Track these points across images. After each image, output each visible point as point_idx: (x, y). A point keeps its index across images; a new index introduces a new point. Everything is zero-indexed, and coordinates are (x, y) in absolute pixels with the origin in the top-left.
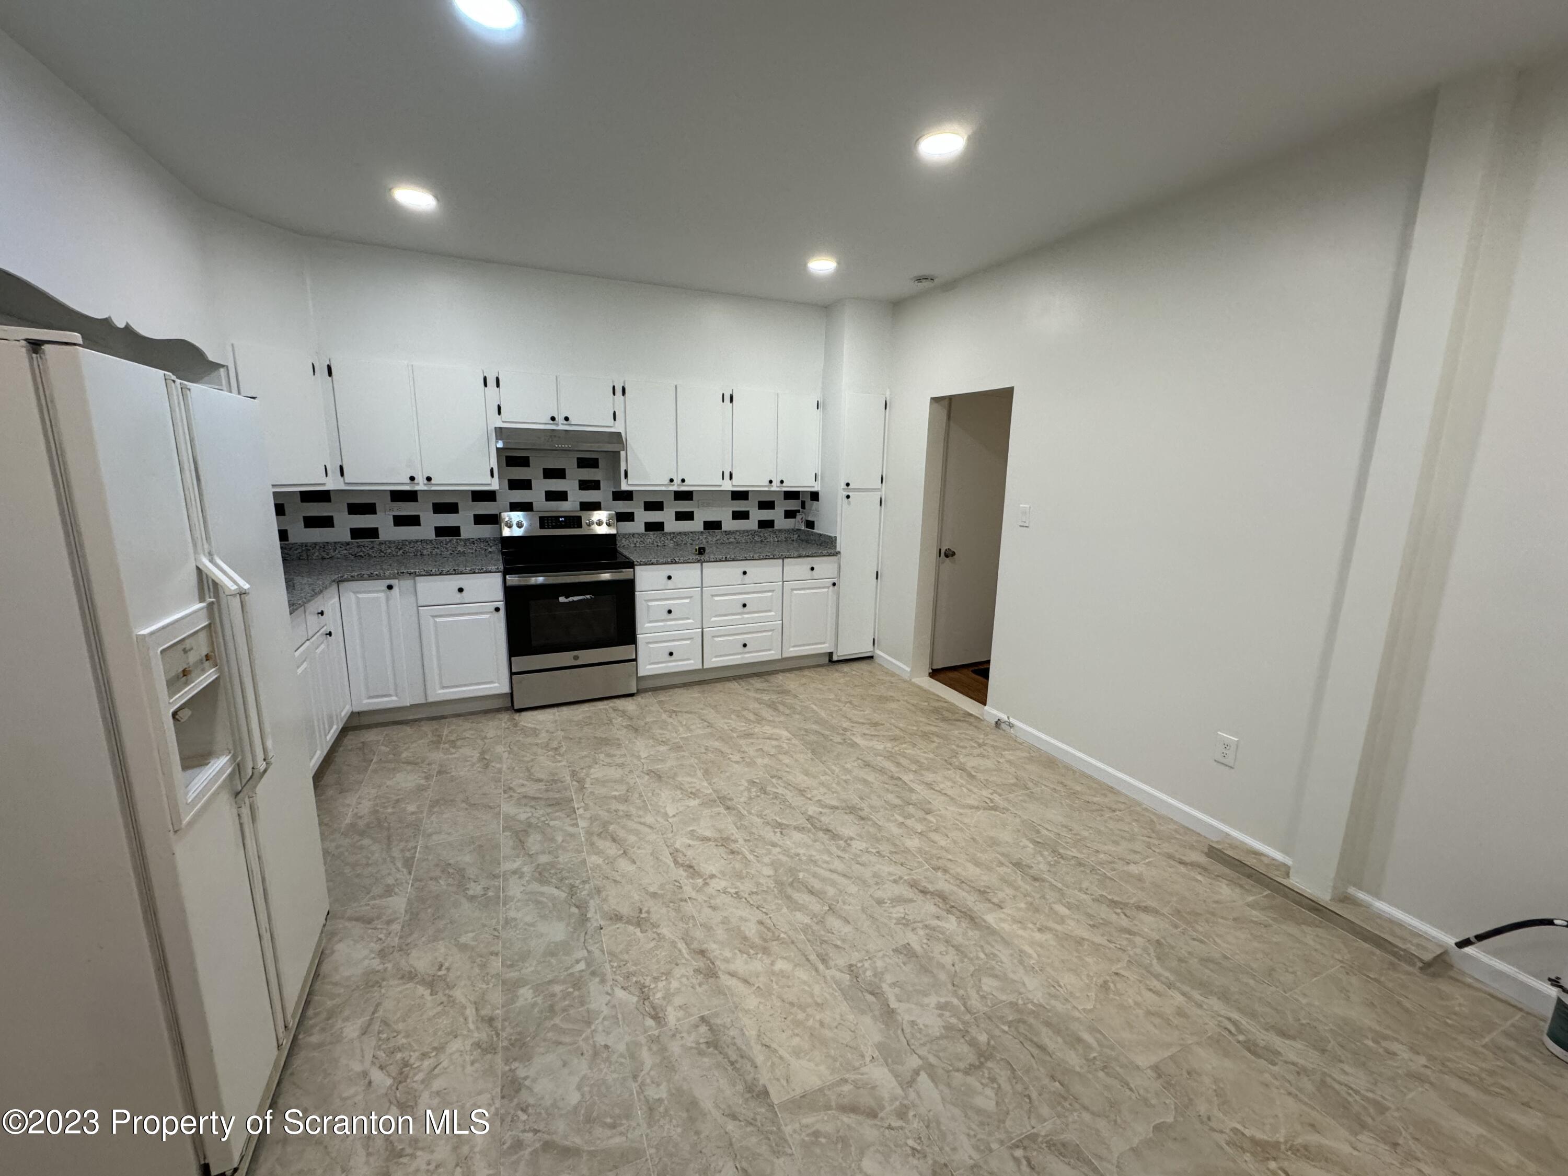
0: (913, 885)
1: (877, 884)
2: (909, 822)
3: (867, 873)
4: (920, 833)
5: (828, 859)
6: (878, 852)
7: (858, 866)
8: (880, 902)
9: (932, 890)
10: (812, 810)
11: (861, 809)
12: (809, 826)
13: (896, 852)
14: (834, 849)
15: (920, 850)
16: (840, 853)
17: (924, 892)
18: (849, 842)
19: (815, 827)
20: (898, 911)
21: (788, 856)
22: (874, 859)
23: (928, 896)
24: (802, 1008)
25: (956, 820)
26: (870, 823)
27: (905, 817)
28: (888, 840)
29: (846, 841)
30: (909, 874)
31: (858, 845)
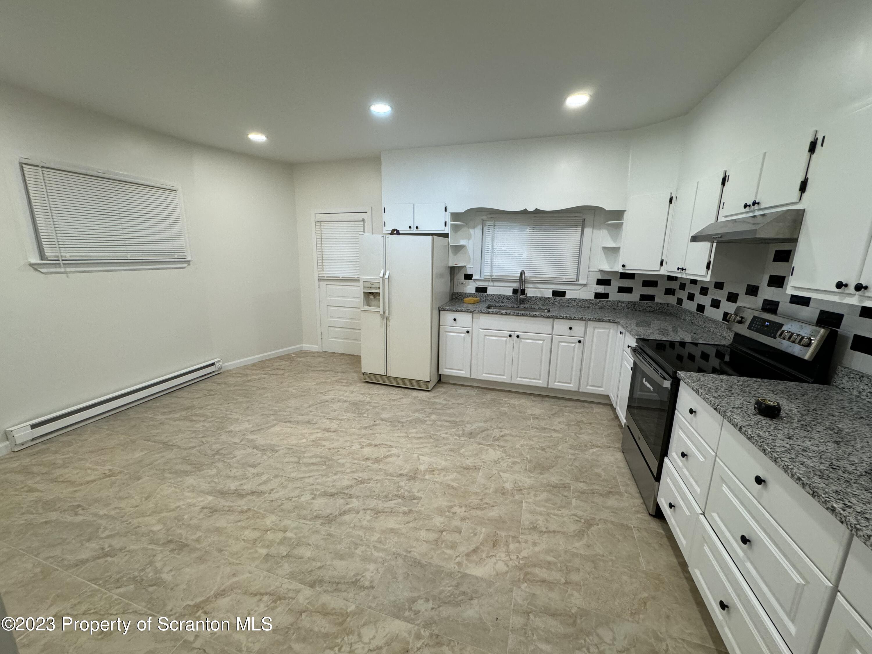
0: (261, 493)
1: (282, 484)
2: (280, 535)
3: (290, 486)
4: (267, 530)
5: (317, 481)
6: (291, 500)
7: (298, 486)
8: (276, 476)
9: (249, 496)
10: (355, 503)
11: (323, 524)
12: (346, 492)
13: (279, 506)
14: (318, 487)
15: (263, 517)
16: (314, 487)
17: (253, 493)
18: (313, 496)
19: (341, 493)
20: (264, 478)
21: (340, 471)
22: (292, 494)
23: (250, 492)
24: (286, 437)
25: (238, 564)
26: (309, 517)
27: (285, 538)
28: (289, 512)
29: (316, 495)
30: (265, 498)
31: (306, 497)
